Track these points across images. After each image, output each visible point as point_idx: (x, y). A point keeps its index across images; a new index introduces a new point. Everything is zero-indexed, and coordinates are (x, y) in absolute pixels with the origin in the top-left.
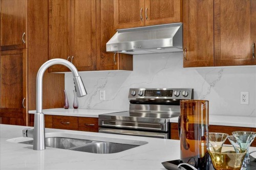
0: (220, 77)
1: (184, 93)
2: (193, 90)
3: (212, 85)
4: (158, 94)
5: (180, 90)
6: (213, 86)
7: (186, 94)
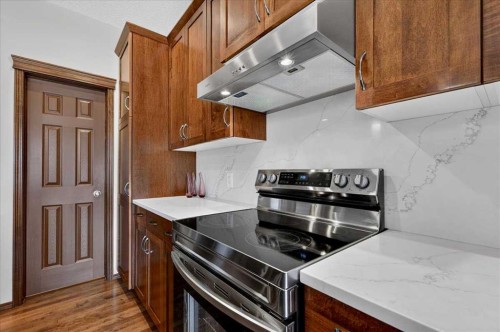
0: (475, 135)
1: (357, 180)
2: (382, 172)
3: (444, 158)
4: (303, 181)
5: (348, 173)
6: (448, 162)
7: (365, 182)
